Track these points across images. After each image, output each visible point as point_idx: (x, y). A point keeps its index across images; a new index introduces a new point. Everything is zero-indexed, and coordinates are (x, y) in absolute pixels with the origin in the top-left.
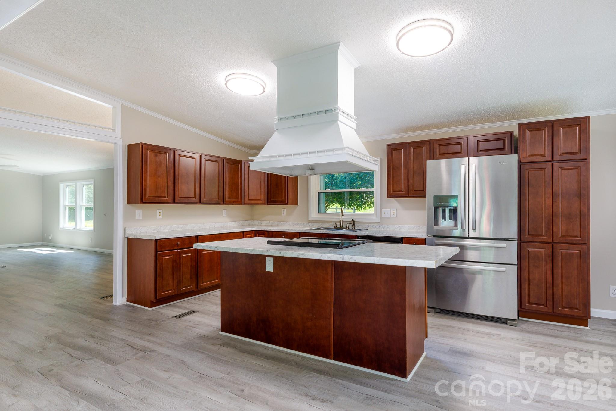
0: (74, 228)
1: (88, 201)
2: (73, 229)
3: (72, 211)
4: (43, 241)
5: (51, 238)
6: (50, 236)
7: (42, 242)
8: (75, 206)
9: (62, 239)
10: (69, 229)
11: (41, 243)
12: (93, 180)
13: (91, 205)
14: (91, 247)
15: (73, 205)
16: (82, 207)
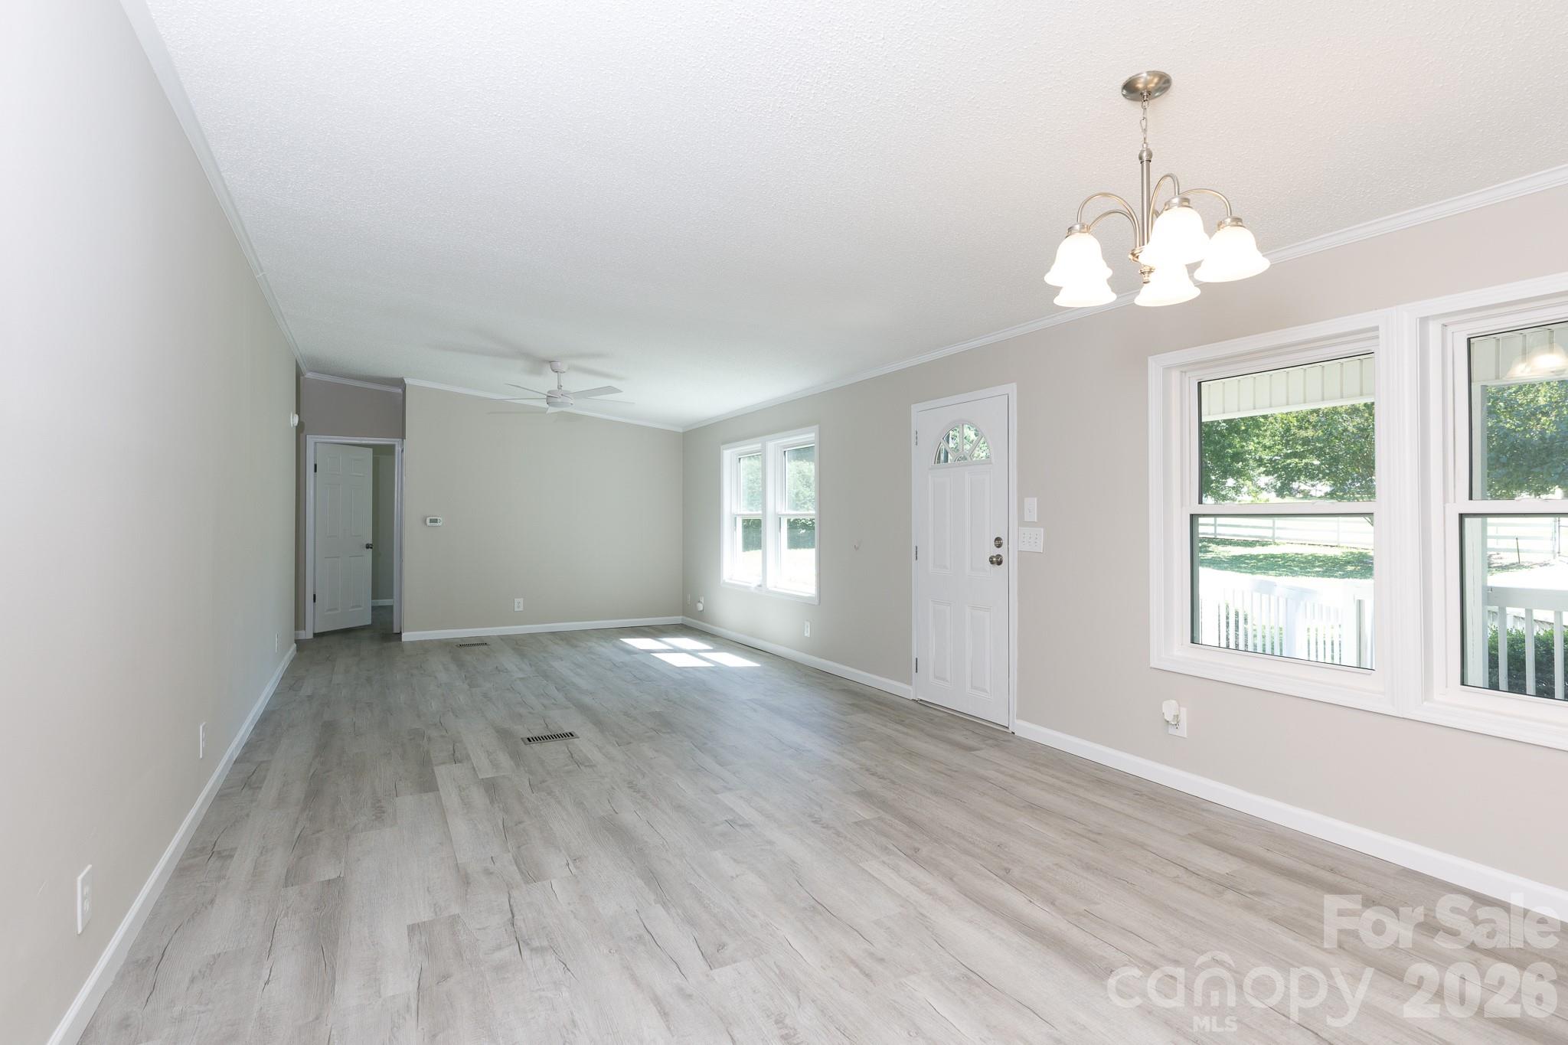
0: (759, 583)
1: (798, 501)
2: (756, 588)
3: (753, 531)
4: (684, 613)
5: (701, 609)
6: (699, 602)
7: (681, 617)
8: (763, 514)
9: (730, 615)
10: (746, 587)
11: (678, 619)
12: (816, 427)
13: (809, 512)
14: (807, 653)
15: (755, 513)
16: (780, 519)
